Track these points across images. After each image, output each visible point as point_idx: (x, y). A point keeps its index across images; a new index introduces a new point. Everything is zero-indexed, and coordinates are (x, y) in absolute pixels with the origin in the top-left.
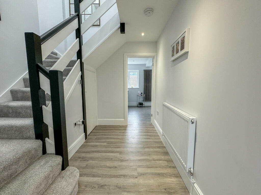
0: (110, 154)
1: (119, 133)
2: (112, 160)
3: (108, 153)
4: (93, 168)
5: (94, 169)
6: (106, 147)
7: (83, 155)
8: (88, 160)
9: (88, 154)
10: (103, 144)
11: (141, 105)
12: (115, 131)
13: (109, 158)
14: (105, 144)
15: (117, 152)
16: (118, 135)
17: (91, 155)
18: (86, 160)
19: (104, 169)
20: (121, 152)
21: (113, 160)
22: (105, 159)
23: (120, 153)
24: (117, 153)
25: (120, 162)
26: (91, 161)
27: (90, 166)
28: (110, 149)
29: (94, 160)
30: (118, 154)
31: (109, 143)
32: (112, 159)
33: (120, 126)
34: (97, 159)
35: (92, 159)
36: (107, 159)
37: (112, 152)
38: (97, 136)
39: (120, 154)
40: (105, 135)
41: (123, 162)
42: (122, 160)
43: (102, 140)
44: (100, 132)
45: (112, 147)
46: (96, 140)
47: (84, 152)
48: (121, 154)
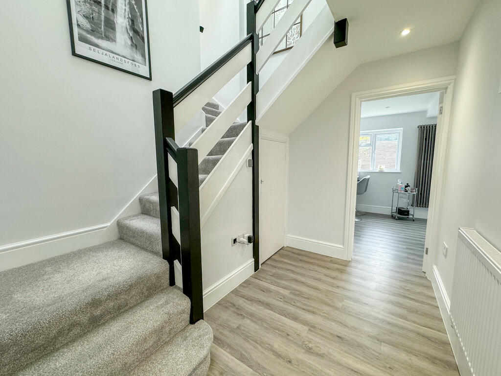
0: (289, 320)
1: (325, 275)
2: (288, 337)
3: (286, 317)
4: (247, 338)
5: (248, 341)
6: (286, 302)
7: (241, 302)
8: (244, 317)
9: (249, 302)
10: (282, 291)
11: (402, 215)
12: (316, 268)
13: (284, 332)
14: (286, 292)
15: (305, 323)
16: (319, 280)
17: (253, 308)
18: (241, 315)
19: (264, 352)
20: (314, 327)
21: (290, 340)
22: (275, 329)
23: (311, 328)
24: (304, 325)
25: (303, 351)
26: (248, 321)
27: (243, 332)
28: (292, 309)
29: (254, 322)
30: (306, 328)
31: (294, 294)
32: (288, 335)
33: (332, 261)
34: (260, 322)
35: (252, 316)
36: (279, 331)
37: (295, 318)
38: (277, 270)
39: (309, 330)
40: (293, 272)
41: (310, 357)
42: (310, 349)
43: (284, 282)
44: (285, 263)
45: (298, 304)
46: (272, 278)
47: (243, 297)
48: (312, 331)
